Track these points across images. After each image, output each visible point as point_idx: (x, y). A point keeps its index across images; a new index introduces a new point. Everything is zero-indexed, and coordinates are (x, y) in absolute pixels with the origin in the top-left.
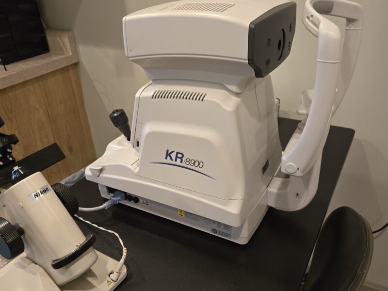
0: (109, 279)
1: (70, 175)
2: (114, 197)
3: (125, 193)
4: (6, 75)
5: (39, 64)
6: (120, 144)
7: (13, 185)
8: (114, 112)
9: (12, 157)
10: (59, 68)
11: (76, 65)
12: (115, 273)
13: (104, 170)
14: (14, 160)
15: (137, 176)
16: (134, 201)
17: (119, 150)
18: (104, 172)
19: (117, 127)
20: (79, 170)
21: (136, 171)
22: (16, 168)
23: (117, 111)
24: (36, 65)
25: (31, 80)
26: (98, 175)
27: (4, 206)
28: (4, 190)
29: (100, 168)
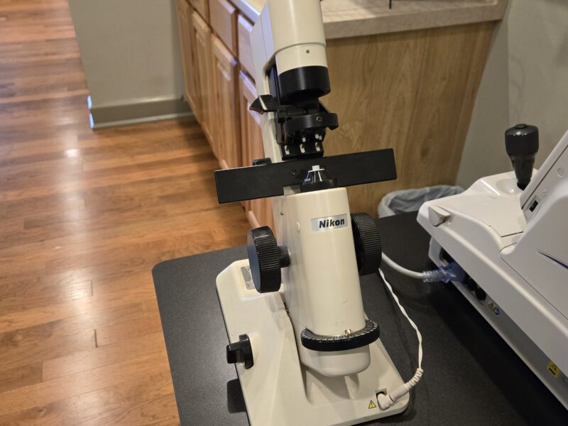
0: (374, 398)
1: (407, 188)
2: (446, 269)
3: (467, 276)
4: (387, 15)
5: (440, 9)
6: (500, 186)
7: (302, 192)
8: (517, 128)
9: (321, 147)
10: (466, 22)
11: (494, 24)
12: (387, 396)
13: (451, 221)
14: (321, 153)
15: (503, 261)
16: (476, 293)
17: (494, 198)
18: (449, 223)
19: (510, 155)
20: (422, 187)
21: (506, 251)
22: (316, 168)
23: (525, 127)
24: (434, 9)
25: (417, 32)
26: (436, 224)
27: (282, 214)
28: (291, 191)
29: (446, 214)
